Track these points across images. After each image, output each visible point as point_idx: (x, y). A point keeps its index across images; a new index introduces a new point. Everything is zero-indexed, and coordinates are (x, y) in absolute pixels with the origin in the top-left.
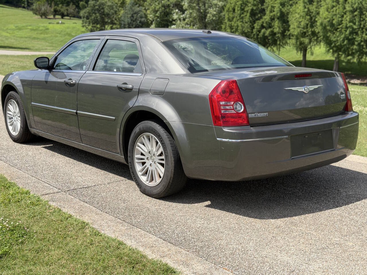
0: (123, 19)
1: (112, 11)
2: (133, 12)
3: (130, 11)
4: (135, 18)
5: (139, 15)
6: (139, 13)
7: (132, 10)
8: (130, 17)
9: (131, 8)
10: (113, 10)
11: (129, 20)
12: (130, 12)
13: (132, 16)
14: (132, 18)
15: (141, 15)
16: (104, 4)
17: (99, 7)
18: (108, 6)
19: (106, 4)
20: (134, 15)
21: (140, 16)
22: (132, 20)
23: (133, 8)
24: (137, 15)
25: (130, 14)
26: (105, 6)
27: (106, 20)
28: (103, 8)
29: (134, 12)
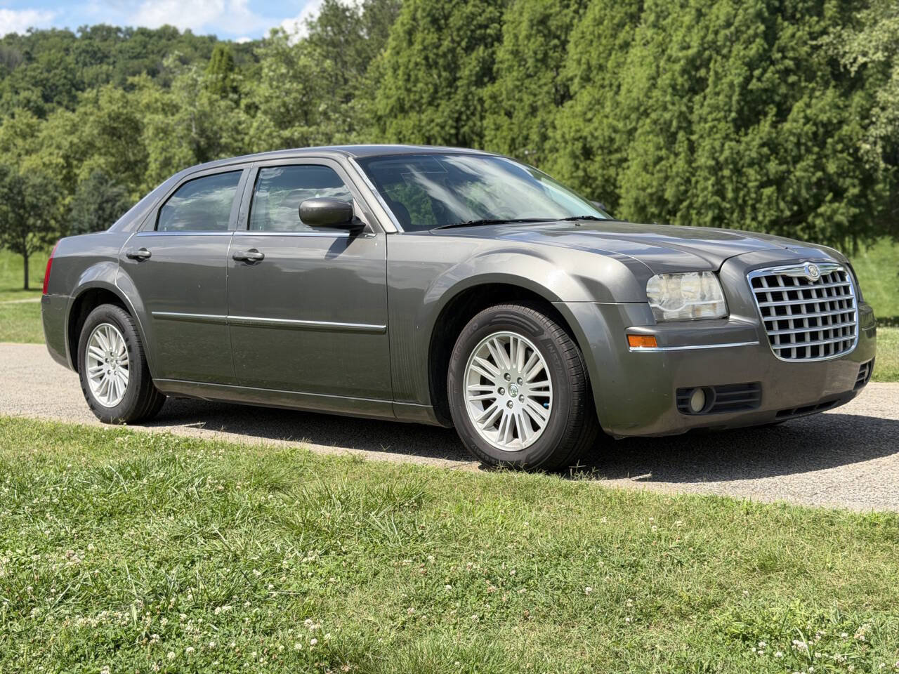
0: (76, 217)
1: (44, 197)
2: (102, 197)
3: (93, 195)
4: (108, 212)
5: (118, 204)
6: (119, 200)
7: (99, 192)
8: (96, 211)
9: (96, 188)
10: (48, 196)
11: (93, 217)
12: (95, 198)
13: (101, 208)
14: (100, 212)
15: (123, 204)
16: (21, 181)
17: (10, 190)
18: (34, 186)
19: (27, 181)
20: (105, 205)
21: (120, 206)
22: (99, 218)
23: (103, 188)
24: (114, 205)
25: (94, 203)
26: (24, 187)
27: (31, 221)
28: (20, 193)
29: (105, 198)
